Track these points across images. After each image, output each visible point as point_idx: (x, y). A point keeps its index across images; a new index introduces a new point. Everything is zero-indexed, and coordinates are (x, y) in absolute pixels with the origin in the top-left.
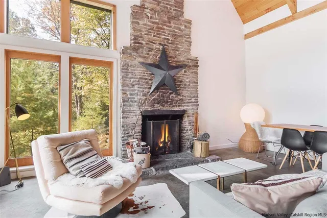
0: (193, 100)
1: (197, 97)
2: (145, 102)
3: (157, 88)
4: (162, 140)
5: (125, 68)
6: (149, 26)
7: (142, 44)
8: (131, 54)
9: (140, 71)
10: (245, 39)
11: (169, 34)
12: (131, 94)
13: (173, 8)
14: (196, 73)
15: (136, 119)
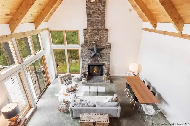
0: (108, 60)
1: (110, 59)
2: (89, 61)
3: (93, 57)
4: (95, 71)
5: (82, 51)
6: (90, 36)
7: (87, 43)
8: (84, 46)
9: (87, 52)
10: (143, 30)
11: (98, 37)
12: (84, 59)
13: (100, 27)
14: (110, 50)
15: (86, 65)
